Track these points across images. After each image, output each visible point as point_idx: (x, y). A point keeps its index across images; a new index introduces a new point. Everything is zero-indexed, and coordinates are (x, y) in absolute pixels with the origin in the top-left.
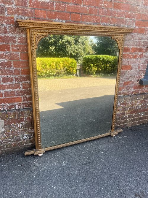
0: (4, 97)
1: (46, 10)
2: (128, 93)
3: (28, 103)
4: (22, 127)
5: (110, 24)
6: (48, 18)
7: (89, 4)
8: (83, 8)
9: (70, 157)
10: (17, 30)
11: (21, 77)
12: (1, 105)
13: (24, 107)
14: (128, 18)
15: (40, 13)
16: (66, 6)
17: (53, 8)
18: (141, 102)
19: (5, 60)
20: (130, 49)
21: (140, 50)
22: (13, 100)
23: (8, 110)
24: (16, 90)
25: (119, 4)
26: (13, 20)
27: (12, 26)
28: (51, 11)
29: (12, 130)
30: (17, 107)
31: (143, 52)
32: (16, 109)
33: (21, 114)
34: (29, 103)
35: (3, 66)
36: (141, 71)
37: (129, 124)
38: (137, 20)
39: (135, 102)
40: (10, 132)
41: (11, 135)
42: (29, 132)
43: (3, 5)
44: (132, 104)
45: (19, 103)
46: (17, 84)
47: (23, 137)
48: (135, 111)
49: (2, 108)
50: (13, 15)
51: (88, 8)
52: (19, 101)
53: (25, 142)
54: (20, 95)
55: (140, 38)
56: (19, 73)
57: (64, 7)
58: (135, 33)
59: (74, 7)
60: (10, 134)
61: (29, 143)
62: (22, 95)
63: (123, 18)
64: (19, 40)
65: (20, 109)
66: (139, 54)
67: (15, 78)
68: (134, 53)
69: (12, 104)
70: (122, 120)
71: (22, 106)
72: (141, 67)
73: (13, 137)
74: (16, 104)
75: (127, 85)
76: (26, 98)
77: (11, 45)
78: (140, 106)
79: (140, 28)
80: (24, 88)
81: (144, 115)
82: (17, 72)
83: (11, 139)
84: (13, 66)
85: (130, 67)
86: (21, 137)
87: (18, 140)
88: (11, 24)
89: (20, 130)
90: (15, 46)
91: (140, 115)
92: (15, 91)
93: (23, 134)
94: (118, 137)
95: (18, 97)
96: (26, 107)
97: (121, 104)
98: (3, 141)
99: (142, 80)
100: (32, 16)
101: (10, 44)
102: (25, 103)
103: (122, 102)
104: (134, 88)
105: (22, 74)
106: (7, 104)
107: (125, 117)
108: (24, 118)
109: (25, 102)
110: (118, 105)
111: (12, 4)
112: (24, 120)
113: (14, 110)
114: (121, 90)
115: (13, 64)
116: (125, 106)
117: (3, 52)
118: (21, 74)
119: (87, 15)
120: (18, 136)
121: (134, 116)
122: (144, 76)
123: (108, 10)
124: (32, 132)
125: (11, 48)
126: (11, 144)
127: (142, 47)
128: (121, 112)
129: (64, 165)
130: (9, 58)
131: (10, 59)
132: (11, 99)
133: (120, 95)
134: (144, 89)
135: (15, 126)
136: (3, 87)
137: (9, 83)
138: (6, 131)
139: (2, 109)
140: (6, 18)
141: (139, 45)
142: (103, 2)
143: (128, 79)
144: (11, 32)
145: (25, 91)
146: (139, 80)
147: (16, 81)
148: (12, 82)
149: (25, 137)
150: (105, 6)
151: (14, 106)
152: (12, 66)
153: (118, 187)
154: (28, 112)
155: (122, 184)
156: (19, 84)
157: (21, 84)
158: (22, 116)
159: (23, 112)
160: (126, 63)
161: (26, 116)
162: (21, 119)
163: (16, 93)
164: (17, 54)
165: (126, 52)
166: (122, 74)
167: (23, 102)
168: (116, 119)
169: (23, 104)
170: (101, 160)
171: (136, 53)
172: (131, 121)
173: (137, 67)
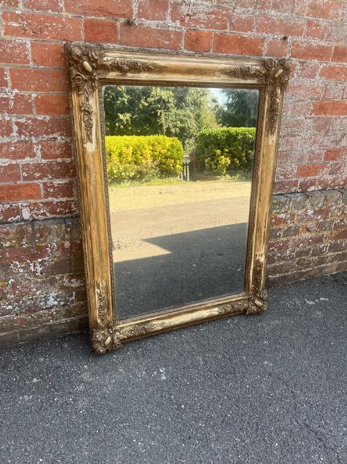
2: (334, 181)
3: (57, 203)
4: (41, 273)
11: (35, 120)
13: (48, 214)
22: (13, 193)
24: (21, 162)
29: (12, 280)
30: (26, 214)
32: (23, 220)
33: (38, 235)
34: (61, 202)
37: (331, 268)
40: (7, 285)
41: (12, 296)
42: (62, 287)
44: (343, 213)
45: (33, 201)
46: (26, 142)
47: (45, 302)
52: (32, 197)
53: (52, 315)
54: (34, 178)
56: (28, 109)
60: (7, 293)
61: (65, 316)
62: (39, 178)
65: (34, 220)
67: (17, 123)
69: (11, 206)
70: (313, 255)
71: (42, 211)
73: (18, 301)
74: (24, 204)
75: (333, 159)
76: (53, 187)
80: (44, 156)
82: (23, 105)
83: (10, 307)
84: (10, 84)
86: (41, 302)
87: (30, 310)
89: (37, 282)
90: (16, 18)
92: (17, 165)
93: (47, 293)
94: (305, 302)
95: (27, 185)
96: (53, 214)
97: (315, 211)
102: (51, 203)
103: (317, 205)
105: (38, 112)
107: (321, 249)
108: (47, 247)
109: (50, 199)
110: (307, 215)
112: (47, 251)
113: (17, 222)
114: (316, 173)
115: (9, 78)
116: (324, 219)
118: (34, 110)
120: (32, 299)
124: (72, 285)
126: (13, 321)
128: (314, 234)
129: (164, 378)
133: (313, 188)
135: (21, 271)
143: (337, 142)
145: (50, 165)
147: (20, 133)
148: (8, 135)
149: (51, 302)
151: (19, 211)
152: (6, 84)
153: (320, 440)
154: (61, 228)
155: (331, 431)
156: (31, 143)
157: (37, 144)
158: (42, 240)
159: (43, 229)
160: (336, 95)
161: (53, 242)
162: (40, 248)
163: (23, 171)
164: (20, 44)
165: (340, 59)
166: (324, 127)
167: (44, 200)
168: (299, 254)
169: (44, 204)
170: (266, 362)
172: (335, 258)
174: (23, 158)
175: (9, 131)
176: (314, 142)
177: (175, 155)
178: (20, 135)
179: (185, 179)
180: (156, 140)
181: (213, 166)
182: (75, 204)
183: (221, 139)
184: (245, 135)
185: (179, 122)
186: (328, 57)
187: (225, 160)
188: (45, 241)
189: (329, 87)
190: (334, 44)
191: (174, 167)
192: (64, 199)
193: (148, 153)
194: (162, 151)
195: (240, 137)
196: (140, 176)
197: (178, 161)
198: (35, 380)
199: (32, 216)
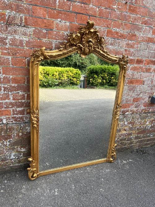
1: (46, 8)
2: (137, 110)
3: (18, 117)
4: (9, 145)
5: (123, 30)
6: (48, 18)
7: (99, 5)
8: (92, 8)
9: (65, 183)
10: (9, 30)
11: (11, 86)
13: (14, 121)
14: (145, 24)
15: (39, 10)
16: (71, 4)
17: (55, 6)
18: (151, 122)
20: (144, 61)
25: (135, 8)
26: (5, 17)
27: (3, 25)
28: (52, 9)
32: (3, 123)
33: (8, 130)
34: (20, 117)
36: (154, 87)
37: (136, 146)
39: (145, 121)
42: (17, 151)
44: (141, 123)
45: (8, 116)
46: (6, 94)
47: (10, 157)
48: (144, 131)
50: (4, 10)
51: (98, 9)
52: (7, 115)
53: (12, 162)
54: (9, 108)
56: (9, 81)
57: (69, 6)
58: (151, 42)
59: (81, 6)
61: (18, 163)
62: (11, 108)
63: (139, 23)
64: (11, 42)
65: (8, 124)
66: (154, 67)
67: (4, 87)
68: (147, 66)
70: (127, 140)
71: (11, 120)
74: (4, 118)
75: (136, 102)
76: (16, 111)
78: (150, 126)
80: (14, 99)
81: (153, 136)
82: (6, 80)
84: (2, 73)
85: (141, 82)
86: (8, 157)
87: (3, 160)
88: (2, 22)
89: (7, 149)
90: (6, 49)
91: (149, 136)
92: (2, 103)
93: (11, 154)
94: (122, 161)
95: (6, 110)
96: (16, 121)
97: (128, 123)
99: (154, 97)
100: (29, 14)
102: (15, 117)
103: (129, 120)
104: (145, 106)
105: (12, 83)
107: (131, 138)
108: (12, 135)
109: (15, 116)
110: (124, 124)
112: (12, 137)
113: (1, 124)
114: (129, 107)
116: (132, 126)
119: (96, 17)
120: (4, 156)
121: (142, 137)
123: (121, 14)
124: (22, 151)
128: (128, 132)
129: (56, 194)
133: (127, 113)
135: (1, 144)
142: (116, 3)
143: (138, 95)
145: (16, 102)
146: (150, 97)
147: (4, 90)
149: (12, 157)
150: (118, 8)
151: (1, 120)
154: (18, 127)
156: (9, 95)
157: (11, 95)
158: (10, 132)
159: (11, 128)
160: (138, 77)
161: (15, 133)
162: (9, 136)
163: (5, 105)
164: (7, 58)
165: (139, 64)
166: (132, 89)
167: (13, 116)
168: (121, 140)
169: (12, 118)
171: (150, 66)
172: (138, 142)
173: (149, 82)
174: (5, 100)
176: (128, 95)
178: (4, 91)
182: (25, 118)
186: (134, 63)
189: (134, 74)
190: (136, 58)
192: (21, 116)
199: (7, 122)
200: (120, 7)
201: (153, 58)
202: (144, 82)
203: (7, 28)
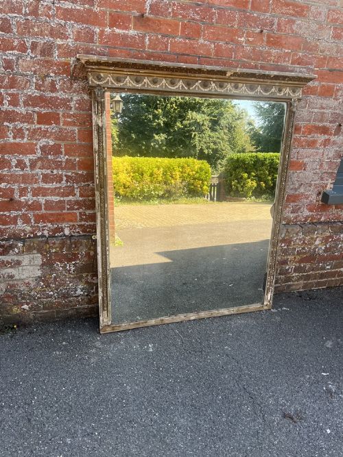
0: (43, 211)
1: (130, 49)
2: (296, 218)
3: (87, 225)
4: (74, 272)
7: (215, 38)
8: (203, 45)
9: (165, 337)
10: (74, 87)
11: (77, 174)
12: (38, 226)
13: (81, 232)
14: (298, 64)
16: (169, 42)
17: (144, 46)
18: (326, 240)
19: (50, 142)
20: (301, 127)
21: (325, 130)
22: (59, 218)
23: (49, 237)
24: (66, 199)
25: (277, 38)
26: (69, 68)
27: (65, 80)
28: (139, 51)
29: (55, 275)
30: (67, 232)
31: (331, 134)
32: (65, 235)
33: (73, 246)
34: (90, 225)
35: (45, 152)
36: (326, 175)
37: (298, 285)
38: (317, 69)
39: (312, 238)
40: (51, 278)
41: (54, 286)
42: (87, 282)
43: (52, 39)
44: (304, 242)
45: (72, 224)
46: (71, 187)
47: (75, 292)
48: (311, 257)
49: (39, 231)
50: (68, 58)
51: (213, 46)
52: (71, 221)
53: (79, 301)
54: (74, 209)
55: (324, 106)
56: (73, 167)
57: (165, 44)
58: (312, 95)
59: (185, 43)
60: (51, 283)
61: (87, 303)
62: (76, 209)
63: (287, 63)
64: (77, 105)
65: (72, 236)
66: (321, 138)
67: (66, 176)
68: (309, 136)
69: (58, 226)
71: (77, 231)
72: (326, 166)
73: (57, 289)
74: (66, 226)
75: (293, 201)
76: (85, 215)
77: (61, 114)
78: (323, 248)
79: (323, 86)
80: (81, 195)
81: (331, 268)
82: (70, 165)
83: (52, 293)
84: (63, 153)
85: (300, 166)
86: (72, 291)
87: (65, 296)
88: (65, 75)
89: (70, 277)
90: (69, 116)
91: (323, 268)
92: (64, 201)
93: (76, 286)
94: (270, 310)
95: (69, 213)
96: (84, 232)
98: (38, 295)
99: (327, 193)
101: (61, 112)
102: (84, 225)
103: (281, 236)
104: (311, 210)
105: (79, 169)
106: (49, 225)
107: (287, 270)
108: (79, 254)
109: (83, 223)
111: (68, 38)
112: (79, 257)
113: (61, 237)
115: (63, 150)
116: (288, 246)
117: (47, 127)
118: (77, 168)
119: (210, 58)
120: (66, 289)
121: (309, 268)
122: (332, 186)
123: (254, 49)
124: (94, 282)
125: (62, 120)
126: (53, 303)
127: (327, 124)
128: (279, 258)
129: (151, 350)
130: (56, 139)
131: (59, 140)
132: (55, 214)
134: (333, 213)
135: (61, 269)
136: (44, 192)
137: (55, 185)
138: (45, 277)
139: (39, 234)
140: (56, 64)
141: (321, 121)
142: (244, 33)
143: (296, 190)
144: (63, 89)
145: (84, 201)
146: (320, 193)
147: (67, 181)
148: (60, 182)
149: (79, 292)
150: (248, 41)
151: (62, 230)
152: (61, 153)
153: (252, 398)
154: (88, 242)
155: (261, 394)
156: (74, 188)
157: (77, 188)
158: (76, 249)
159: (77, 242)
160: (292, 157)
161: (83, 251)
162: (74, 255)
163: (67, 205)
164: (72, 131)
167: (79, 223)
169: (80, 226)
170: (226, 347)
171: (313, 137)
172: (301, 278)
173: (316, 166)
174: (68, 196)
175: (60, 181)
177: (203, 177)
178: (67, 183)
179: (212, 199)
180: (186, 163)
181: (240, 189)
183: (248, 163)
184: (272, 160)
185: (212, 144)
187: (252, 184)
188: (78, 250)
191: (201, 188)
193: (177, 174)
194: (191, 173)
195: (267, 162)
196: (168, 196)
197: (206, 183)
198: (64, 343)
199: (70, 233)
200: (251, 39)
201: (319, 122)
202: (305, 164)
203: (71, 84)
